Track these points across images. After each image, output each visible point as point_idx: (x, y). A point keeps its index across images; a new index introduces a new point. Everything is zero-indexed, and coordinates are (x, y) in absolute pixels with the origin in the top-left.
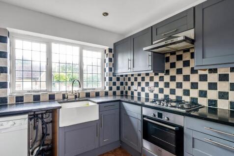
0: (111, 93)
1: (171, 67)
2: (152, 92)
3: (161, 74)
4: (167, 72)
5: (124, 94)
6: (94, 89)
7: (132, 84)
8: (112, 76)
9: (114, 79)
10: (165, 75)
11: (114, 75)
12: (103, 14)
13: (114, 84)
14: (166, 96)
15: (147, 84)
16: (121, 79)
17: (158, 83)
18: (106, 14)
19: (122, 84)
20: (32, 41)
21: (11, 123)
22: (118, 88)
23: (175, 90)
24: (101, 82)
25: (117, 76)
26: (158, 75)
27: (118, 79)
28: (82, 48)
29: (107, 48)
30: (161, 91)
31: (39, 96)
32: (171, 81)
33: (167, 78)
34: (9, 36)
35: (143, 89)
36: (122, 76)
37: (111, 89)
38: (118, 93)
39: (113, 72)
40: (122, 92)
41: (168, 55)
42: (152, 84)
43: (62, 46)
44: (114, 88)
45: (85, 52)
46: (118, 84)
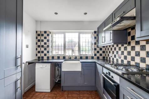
0: (95, 57)
1: (132, 40)
2: (120, 58)
3: (125, 45)
4: (129, 43)
5: (106, 58)
6: (87, 55)
7: (110, 52)
8: (96, 47)
9: (98, 49)
10: (128, 45)
11: (98, 47)
12: (84, 14)
13: (98, 52)
14: (129, 62)
15: (117, 52)
16: (103, 49)
17: (123, 52)
18: (86, 14)
19: (104, 52)
20: (58, 34)
21: (45, 66)
22: (101, 55)
23: (134, 57)
24: (91, 51)
25: (100, 47)
26: (123, 46)
27: (101, 49)
28: (80, 33)
29: (93, 31)
30: (125, 58)
31: (59, 57)
32: (132, 50)
33: (129, 48)
34: (50, 33)
35: (115, 56)
36: (104, 47)
37: (95, 55)
38: (101, 57)
39: (97, 45)
40: (104, 57)
41: (130, 30)
42: (120, 52)
43: (70, 34)
44: (98, 55)
45: (81, 35)
46: (101, 52)
